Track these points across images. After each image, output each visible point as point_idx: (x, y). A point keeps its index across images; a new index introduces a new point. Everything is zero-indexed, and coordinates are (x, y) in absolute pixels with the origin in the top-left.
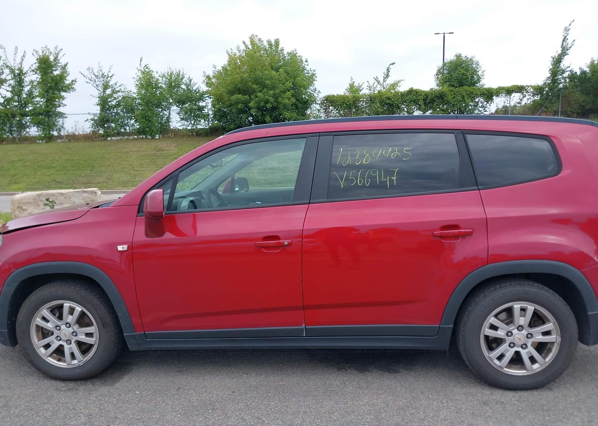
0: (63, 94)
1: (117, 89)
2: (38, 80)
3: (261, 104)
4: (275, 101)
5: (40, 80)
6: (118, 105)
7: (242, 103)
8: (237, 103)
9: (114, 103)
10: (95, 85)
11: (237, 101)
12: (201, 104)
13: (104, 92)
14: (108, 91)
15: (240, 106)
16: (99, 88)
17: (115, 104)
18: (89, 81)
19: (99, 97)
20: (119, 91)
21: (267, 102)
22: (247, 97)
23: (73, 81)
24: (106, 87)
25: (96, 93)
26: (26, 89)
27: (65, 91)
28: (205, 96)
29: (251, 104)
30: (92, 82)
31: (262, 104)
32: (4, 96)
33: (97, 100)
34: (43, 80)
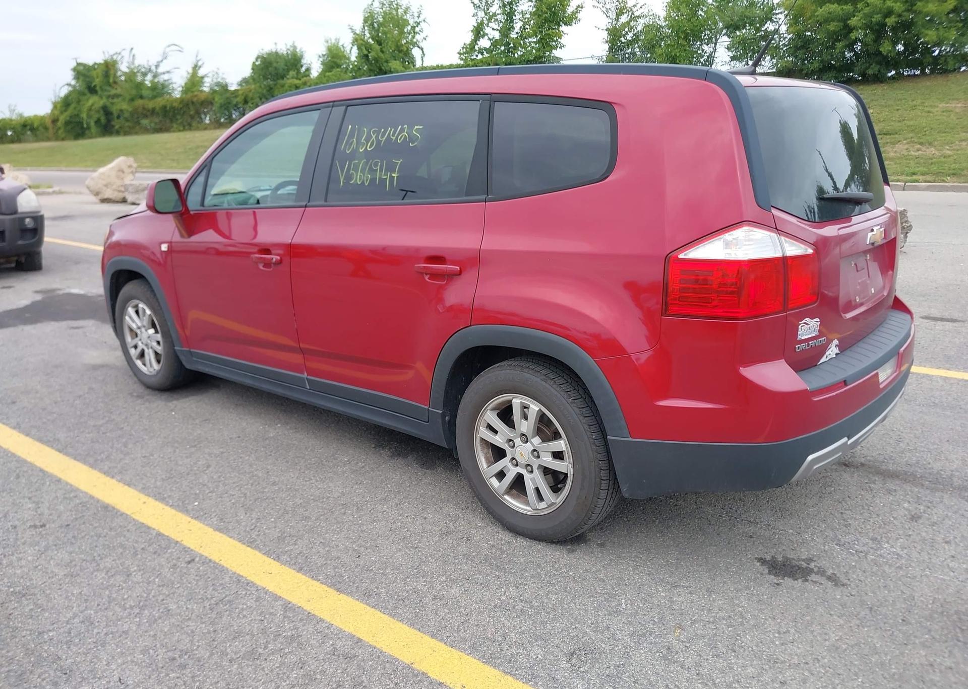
0: (563, 28)
1: (637, 14)
2: (530, 9)
3: (874, 20)
4: (908, 10)
5: (535, 9)
6: (635, 40)
7: (839, 21)
8: (827, 21)
9: (629, 37)
10: (604, 9)
11: (828, 18)
12: (770, 27)
13: (617, 19)
14: (624, 19)
15: (832, 27)
16: (610, 14)
17: (630, 39)
18: (597, 4)
19: (607, 29)
20: (639, 17)
21: (889, 13)
22: (848, 8)
23: (578, 6)
24: (620, 13)
25: (604, 22)
26: (518, 26)
27: (566, 24)
28: (777, 12)
29: (853, 22)
30: (601, 6)
31: (877, 18)
32: (491, 37)
33: (605, 35)
34: (537, 10)
